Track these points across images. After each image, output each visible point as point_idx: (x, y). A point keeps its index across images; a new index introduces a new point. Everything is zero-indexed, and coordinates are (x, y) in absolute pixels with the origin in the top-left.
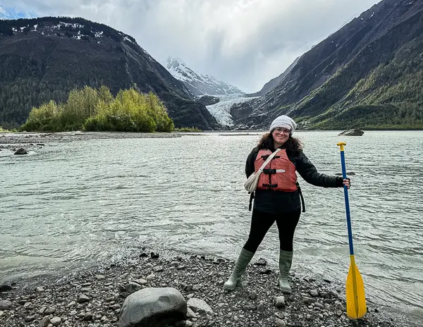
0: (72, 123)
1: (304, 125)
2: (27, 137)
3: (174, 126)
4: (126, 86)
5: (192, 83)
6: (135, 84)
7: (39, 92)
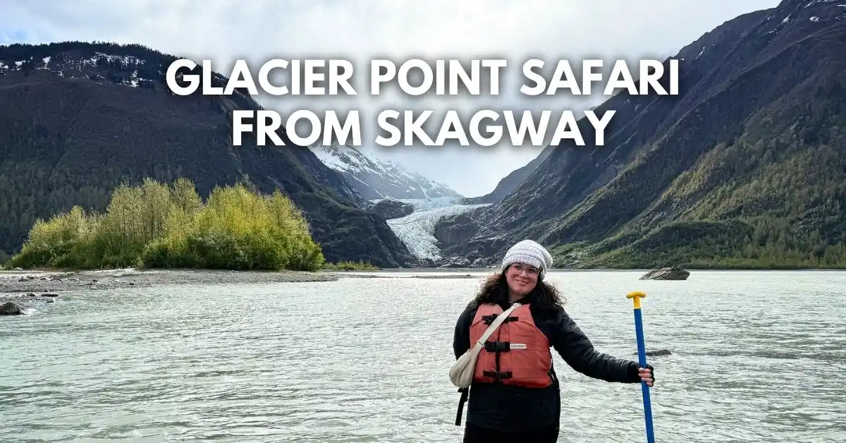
0: (116, 253)
1: (575, 259)
2: (22, 280)
3: (323, 259)
4: (227, 180)
5: (359, 175)
6: (247, 177)
7: (50, 190)
